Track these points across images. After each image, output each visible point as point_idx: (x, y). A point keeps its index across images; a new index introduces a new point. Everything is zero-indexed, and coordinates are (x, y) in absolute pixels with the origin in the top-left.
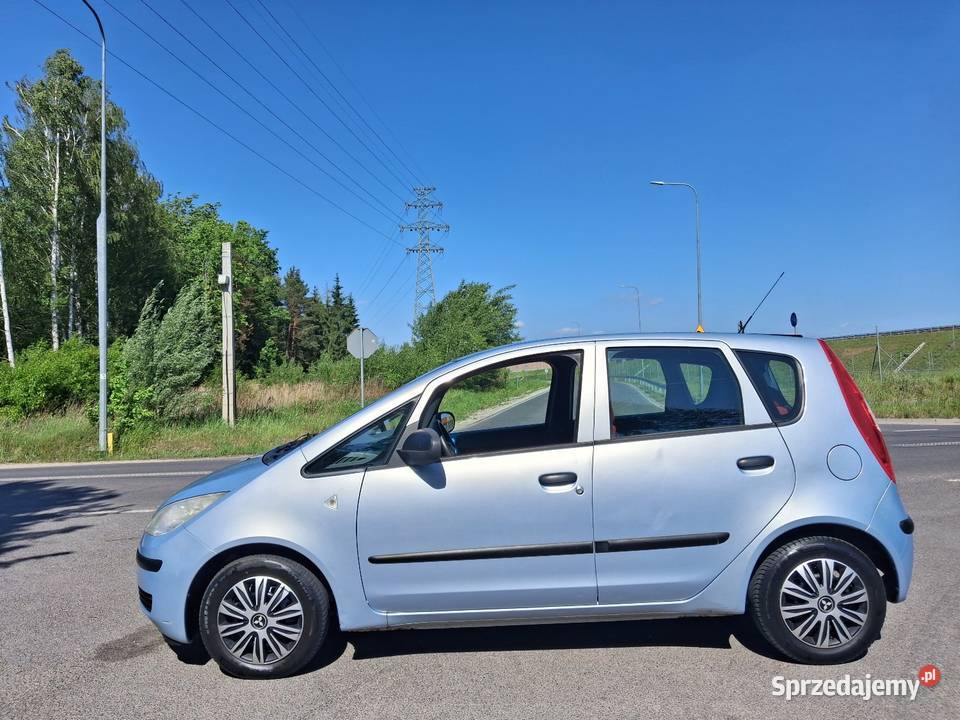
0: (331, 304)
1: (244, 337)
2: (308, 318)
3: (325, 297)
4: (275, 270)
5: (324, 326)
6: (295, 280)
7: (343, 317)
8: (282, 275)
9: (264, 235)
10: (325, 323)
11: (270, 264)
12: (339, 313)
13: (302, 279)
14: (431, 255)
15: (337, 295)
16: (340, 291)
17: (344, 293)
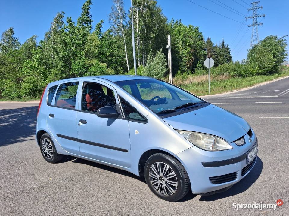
0: (221, 48)
1: (192, 61)
2: (214, 53)
3: (219, 45)
4: (202, 39)
5: (219, 56)
6: (209, 41)
7: (225, 52)
8: (205, 39)
9: (197, 28)
10: (219, 54)
11: (200, 37)
12: (224, 51)
13: (211, 41)
15: (223, 45)
16: (224, 43)
17: (225, 44)
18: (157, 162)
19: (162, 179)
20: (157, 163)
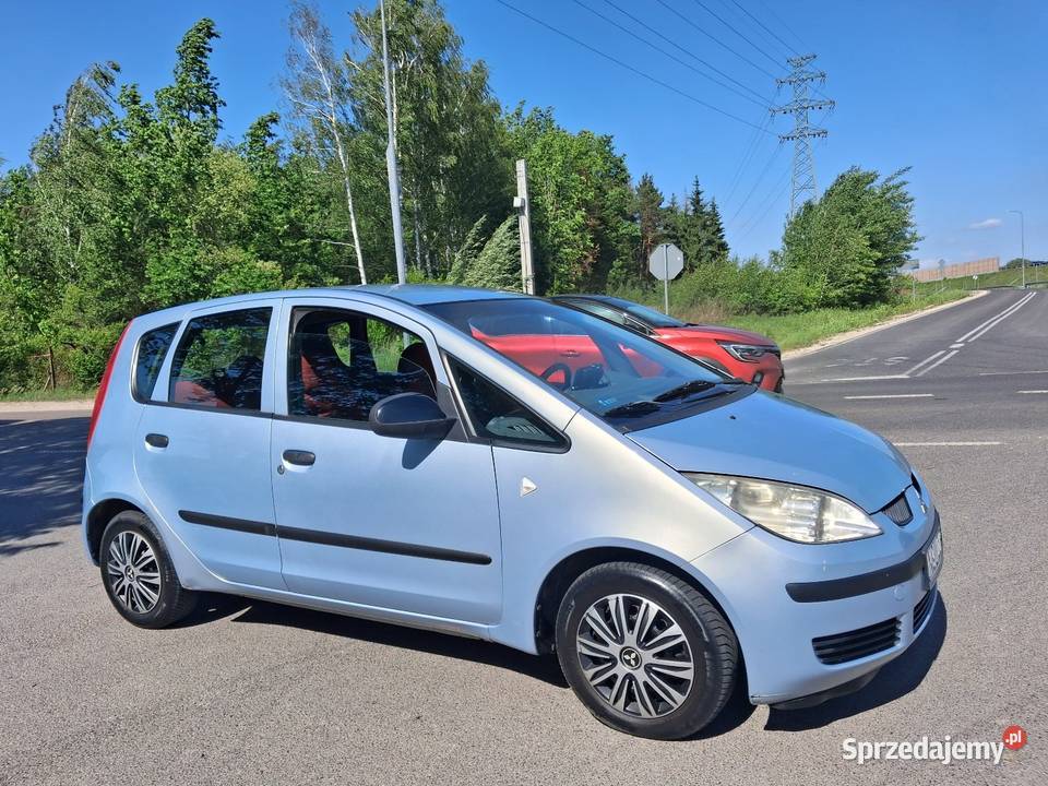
0: (690, 213)
1: (590, 259)
2: (666, 232)
3: (683, 204)
4: (624, 181)
5: (682, 240)
6: (648, 188)
7: (704, 227)
8: (635, 182)
9: (607, 141)
10: (683, 236)
11: (618, 173)
12: (700, 222)
13: (655, 187)
14: (810, 141)
15: (697, 202)
16: (701, 197)
17: (705, 198)
18: (609, 597)
19: (633, 655)
20: (607, 600)
